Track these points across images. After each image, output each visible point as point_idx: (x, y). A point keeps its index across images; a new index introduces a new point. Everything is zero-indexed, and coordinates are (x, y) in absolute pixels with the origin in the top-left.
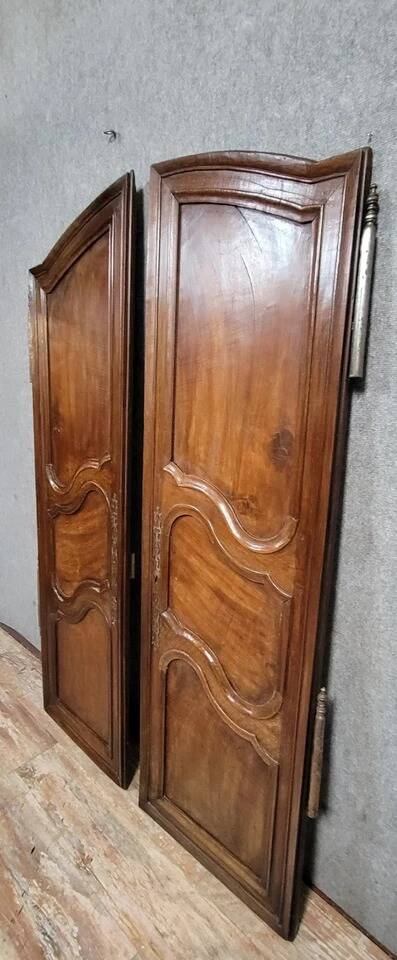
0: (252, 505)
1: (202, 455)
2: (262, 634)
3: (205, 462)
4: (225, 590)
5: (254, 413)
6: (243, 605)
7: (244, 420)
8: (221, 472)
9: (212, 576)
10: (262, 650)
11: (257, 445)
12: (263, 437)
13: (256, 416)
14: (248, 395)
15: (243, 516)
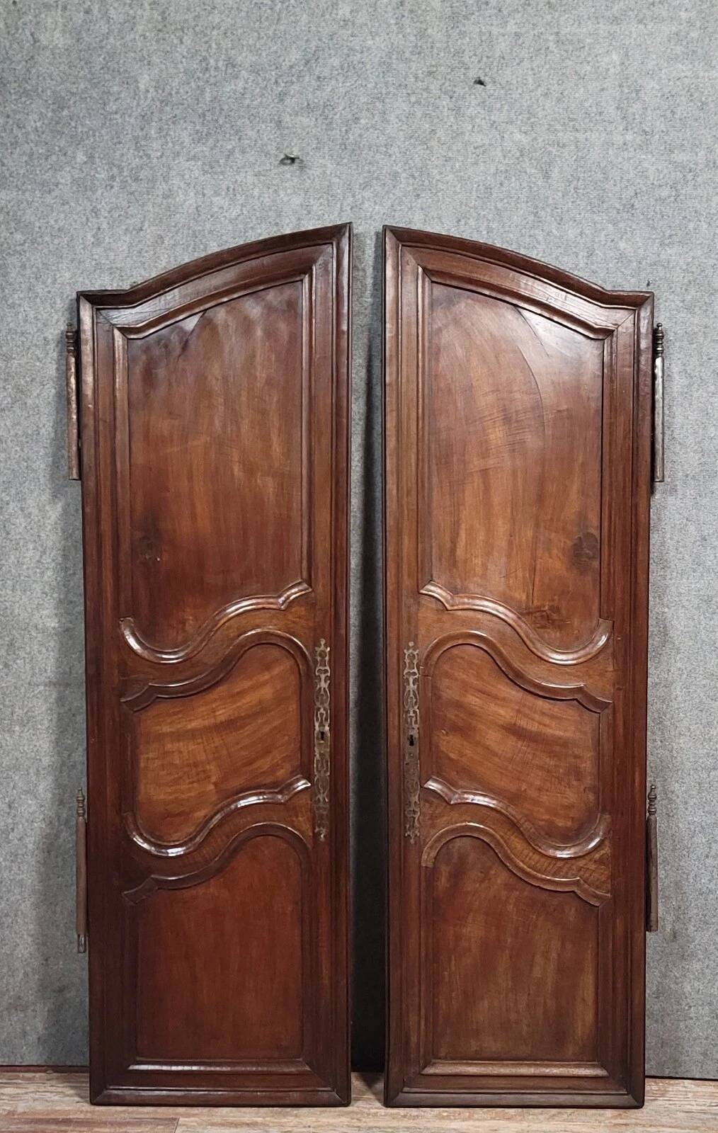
0: (555, 616)
1: (479, 570)
2: (576, 757)
3: (484, 576)
4: (523, 723)
5: (549, 517)
6: (549, 731)
7: (537, 526)
8: (508, 586)
9: (502, 712)
10: (578, 774)
11: (555, 551)
12: (562, 542)
13: (552, 519)
14: (540, 499)
15: (542, 630)
